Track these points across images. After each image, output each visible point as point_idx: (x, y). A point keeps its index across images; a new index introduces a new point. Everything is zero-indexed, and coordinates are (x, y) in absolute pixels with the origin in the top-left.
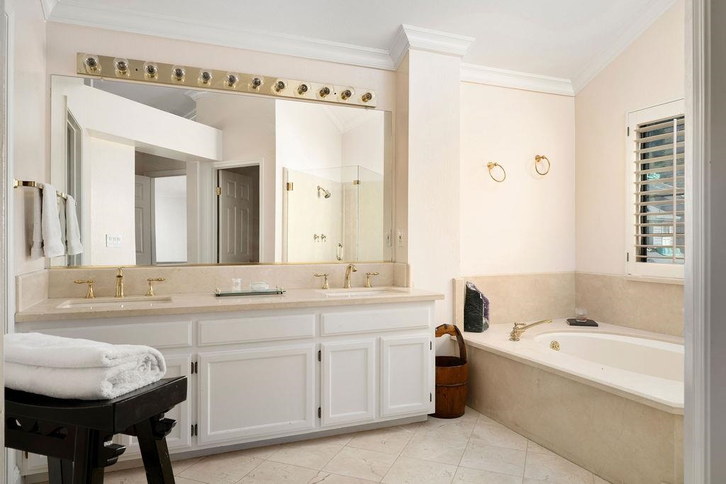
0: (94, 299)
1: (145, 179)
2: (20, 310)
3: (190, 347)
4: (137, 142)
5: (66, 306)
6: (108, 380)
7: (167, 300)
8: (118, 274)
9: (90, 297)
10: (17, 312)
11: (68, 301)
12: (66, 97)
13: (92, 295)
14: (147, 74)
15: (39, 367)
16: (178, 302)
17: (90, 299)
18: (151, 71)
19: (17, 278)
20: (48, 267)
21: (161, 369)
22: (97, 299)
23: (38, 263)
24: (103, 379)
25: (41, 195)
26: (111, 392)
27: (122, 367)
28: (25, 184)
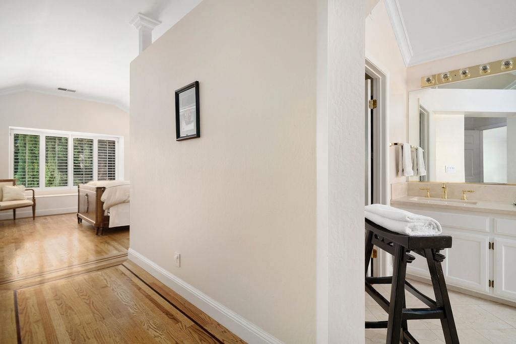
0: (430, 198)
1: (476, 132)
2: (393, 198)
3: (487, 232)
4: (465, 112)
5: (415, 199)
6: (409, 227)
7: (475, 203)
8: (442, 186)
9: (428, 197)
10: (391, 199)
11: (417, 198)
12: (419, 99)
13: (429, 196)
14: (462, 76)
15: (385, 217)
16: (480, 205)
17: (428, 198)
18: (464, 73)
19: (391, 185)
20: (407, 181)
21: (439, 230)
22: (432, 198)
23: (402, 179)
24: (406, 226)
25: (402, 148)
26: (411, 233)
27: (415, 224)
28: (396, 144)
